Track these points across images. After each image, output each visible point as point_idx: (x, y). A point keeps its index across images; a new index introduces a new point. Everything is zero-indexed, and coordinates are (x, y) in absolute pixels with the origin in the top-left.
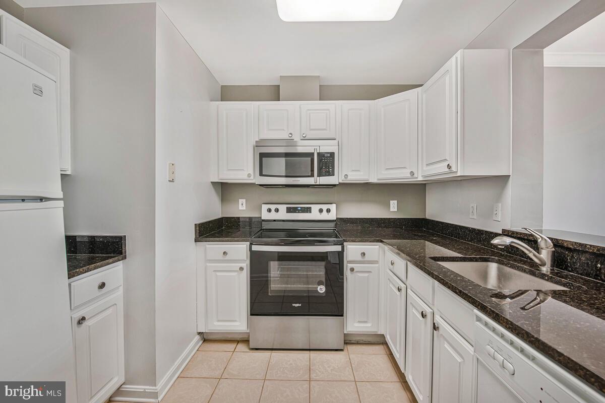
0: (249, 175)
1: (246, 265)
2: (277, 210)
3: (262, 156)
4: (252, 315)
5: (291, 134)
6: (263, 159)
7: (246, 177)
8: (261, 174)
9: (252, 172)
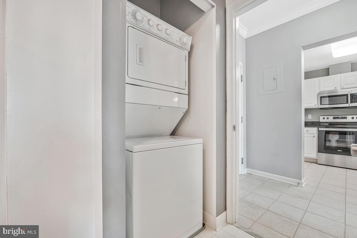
0: (315, 105)
1: (316, 135)
2: (328, 118)
3: (321, 97)
4: (318, 152)
5: (335, 88)
6: (322, 98)
7: (314, 106)
8: (321, 104)
9: (316, 104)
